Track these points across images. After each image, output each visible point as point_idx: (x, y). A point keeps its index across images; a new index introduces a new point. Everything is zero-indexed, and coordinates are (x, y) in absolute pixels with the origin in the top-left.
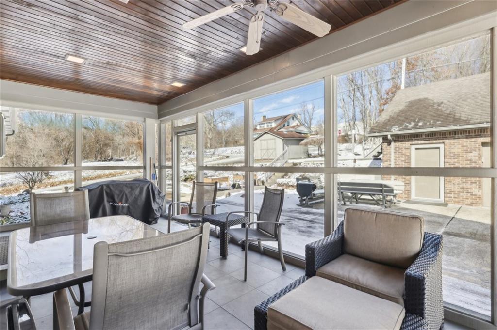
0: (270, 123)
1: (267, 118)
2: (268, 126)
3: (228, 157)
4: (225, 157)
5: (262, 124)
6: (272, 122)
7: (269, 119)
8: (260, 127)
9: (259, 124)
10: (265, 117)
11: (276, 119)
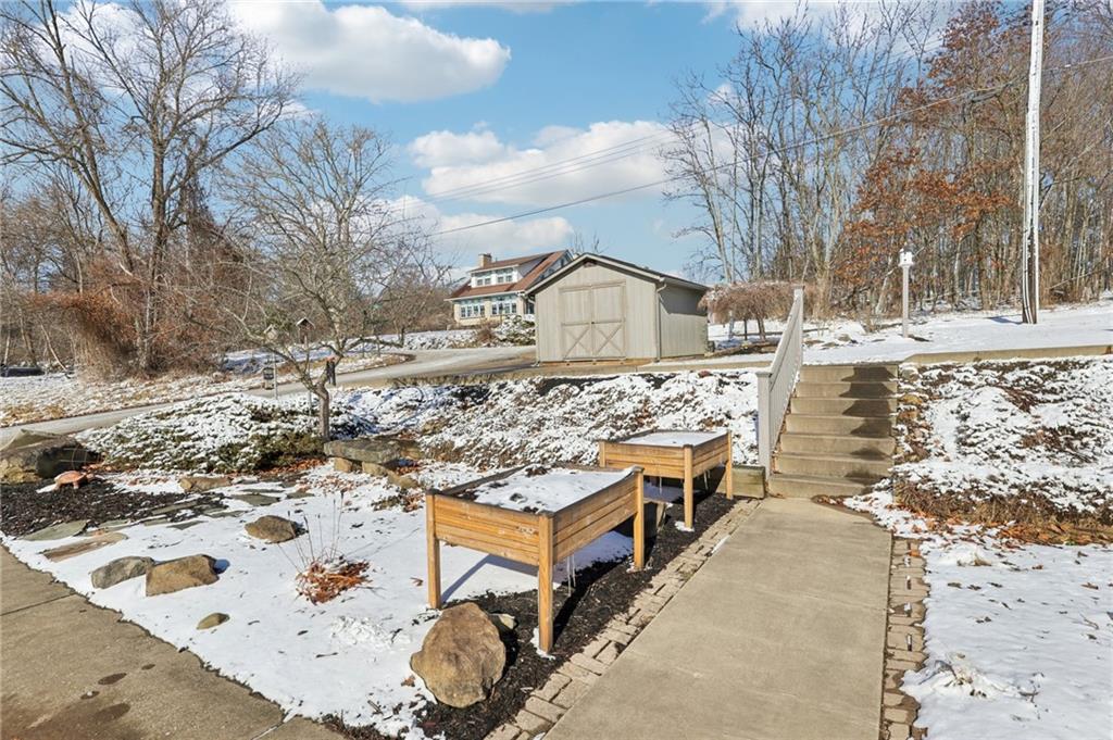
0: (505, 270)
1: (493, 260)
2: (500, 279)
3: (410, 358)
4: (403, 359)
5: (484, 273)
6: (512, 269)
7: (498, 264)
8: (479, 282)
9: (477, 275)
10: (490, 256)
11: (523, 263)
